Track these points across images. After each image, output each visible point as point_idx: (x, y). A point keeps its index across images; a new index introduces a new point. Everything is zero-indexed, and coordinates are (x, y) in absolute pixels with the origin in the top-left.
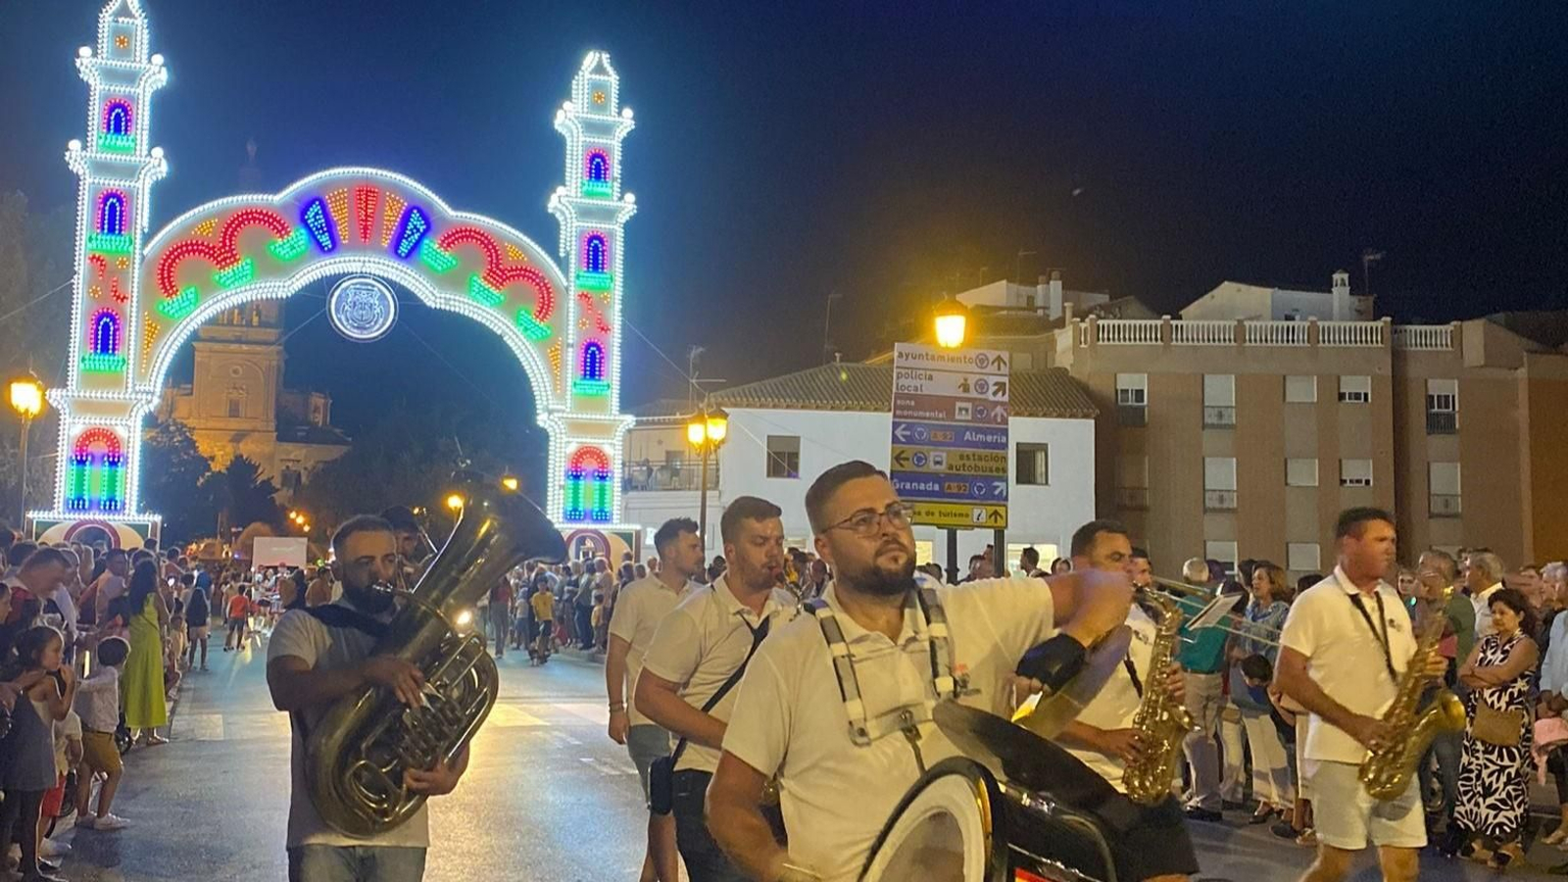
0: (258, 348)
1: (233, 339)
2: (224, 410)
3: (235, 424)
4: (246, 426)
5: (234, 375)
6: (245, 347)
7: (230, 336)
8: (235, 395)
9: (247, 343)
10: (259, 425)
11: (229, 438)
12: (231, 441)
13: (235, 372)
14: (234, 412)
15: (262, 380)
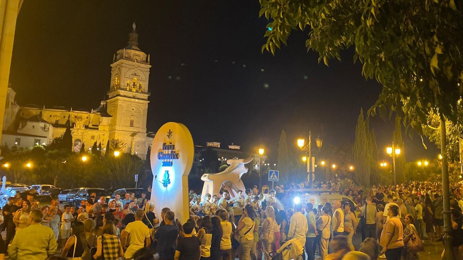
0: (141, 101)
1: (132, 97)
2: (129, 124)
3: (132, 129)
4: (136, 130)
5: (132, 111)
6: (137, 100)
7: (131, 95)
8: (132, 118)
9: (138, 99)
10: (141, 130)
11: (130, 135)
12: (131, 136)
13: (133, 110)
14: (132, 125)
15: (142, 113)
